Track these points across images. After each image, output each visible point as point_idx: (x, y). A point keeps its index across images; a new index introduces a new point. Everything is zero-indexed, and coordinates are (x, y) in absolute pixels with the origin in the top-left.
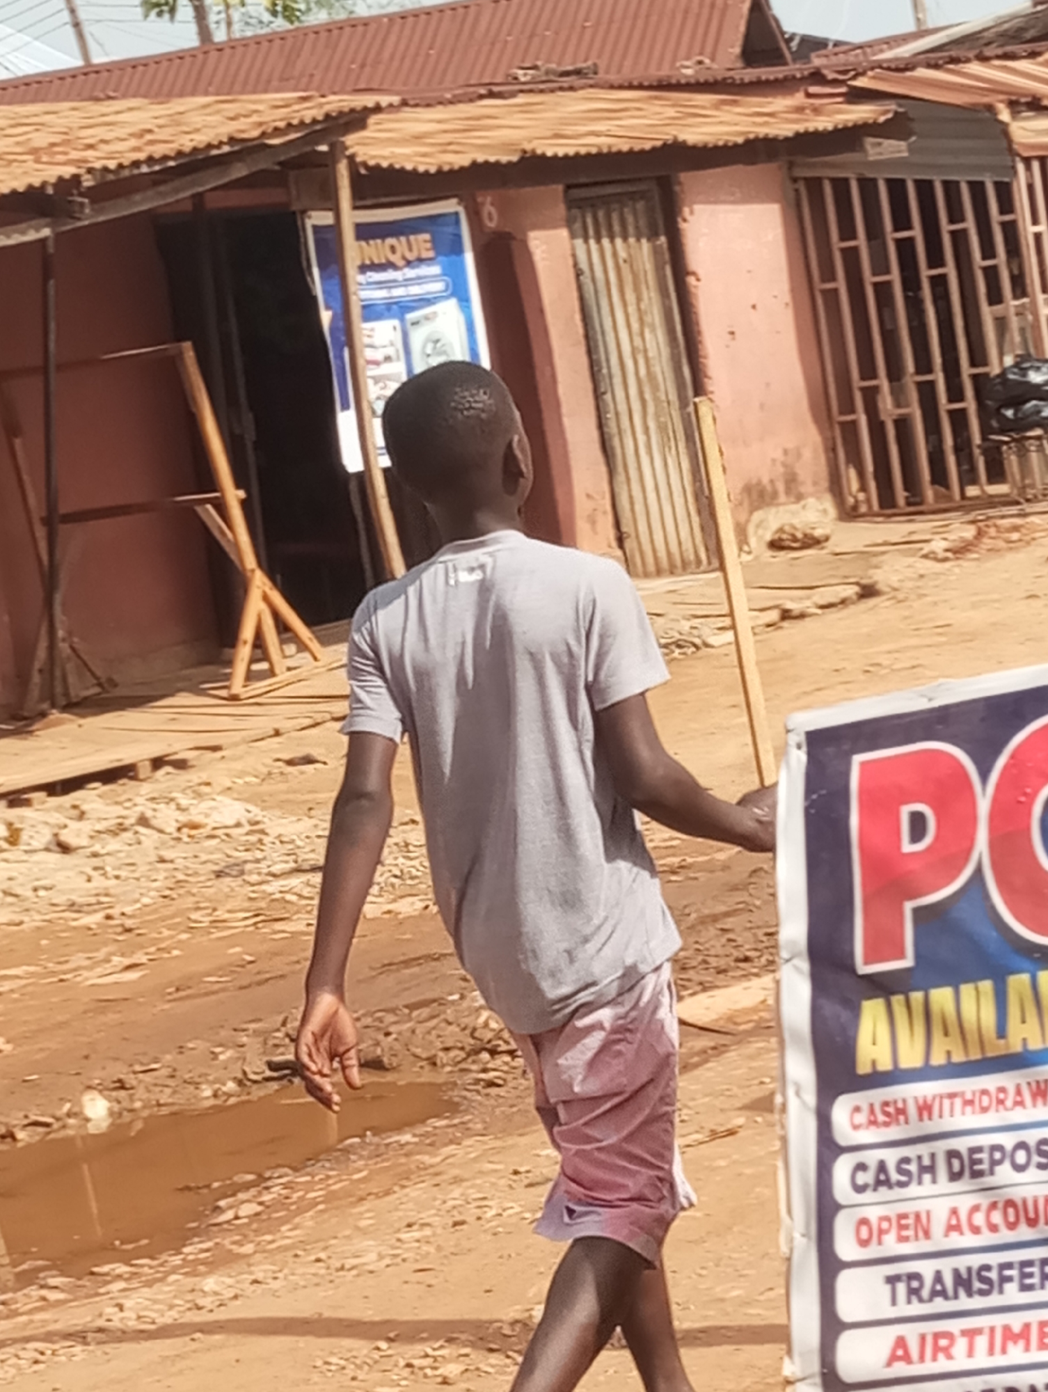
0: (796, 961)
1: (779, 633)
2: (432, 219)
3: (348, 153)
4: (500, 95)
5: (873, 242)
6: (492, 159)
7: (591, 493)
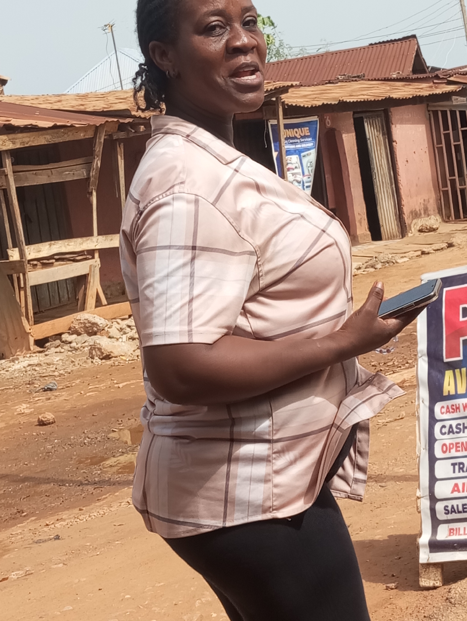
0: (423, 357)
1: (421, 259)
2: (309, 122)
3: (282, 101)
4: (333, 83)
5: (454, 132)
6: (329, 103)
7: (360, 213)
